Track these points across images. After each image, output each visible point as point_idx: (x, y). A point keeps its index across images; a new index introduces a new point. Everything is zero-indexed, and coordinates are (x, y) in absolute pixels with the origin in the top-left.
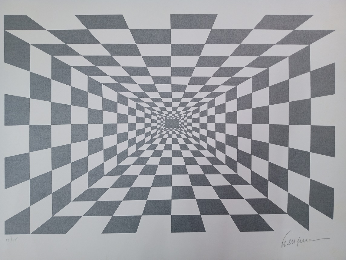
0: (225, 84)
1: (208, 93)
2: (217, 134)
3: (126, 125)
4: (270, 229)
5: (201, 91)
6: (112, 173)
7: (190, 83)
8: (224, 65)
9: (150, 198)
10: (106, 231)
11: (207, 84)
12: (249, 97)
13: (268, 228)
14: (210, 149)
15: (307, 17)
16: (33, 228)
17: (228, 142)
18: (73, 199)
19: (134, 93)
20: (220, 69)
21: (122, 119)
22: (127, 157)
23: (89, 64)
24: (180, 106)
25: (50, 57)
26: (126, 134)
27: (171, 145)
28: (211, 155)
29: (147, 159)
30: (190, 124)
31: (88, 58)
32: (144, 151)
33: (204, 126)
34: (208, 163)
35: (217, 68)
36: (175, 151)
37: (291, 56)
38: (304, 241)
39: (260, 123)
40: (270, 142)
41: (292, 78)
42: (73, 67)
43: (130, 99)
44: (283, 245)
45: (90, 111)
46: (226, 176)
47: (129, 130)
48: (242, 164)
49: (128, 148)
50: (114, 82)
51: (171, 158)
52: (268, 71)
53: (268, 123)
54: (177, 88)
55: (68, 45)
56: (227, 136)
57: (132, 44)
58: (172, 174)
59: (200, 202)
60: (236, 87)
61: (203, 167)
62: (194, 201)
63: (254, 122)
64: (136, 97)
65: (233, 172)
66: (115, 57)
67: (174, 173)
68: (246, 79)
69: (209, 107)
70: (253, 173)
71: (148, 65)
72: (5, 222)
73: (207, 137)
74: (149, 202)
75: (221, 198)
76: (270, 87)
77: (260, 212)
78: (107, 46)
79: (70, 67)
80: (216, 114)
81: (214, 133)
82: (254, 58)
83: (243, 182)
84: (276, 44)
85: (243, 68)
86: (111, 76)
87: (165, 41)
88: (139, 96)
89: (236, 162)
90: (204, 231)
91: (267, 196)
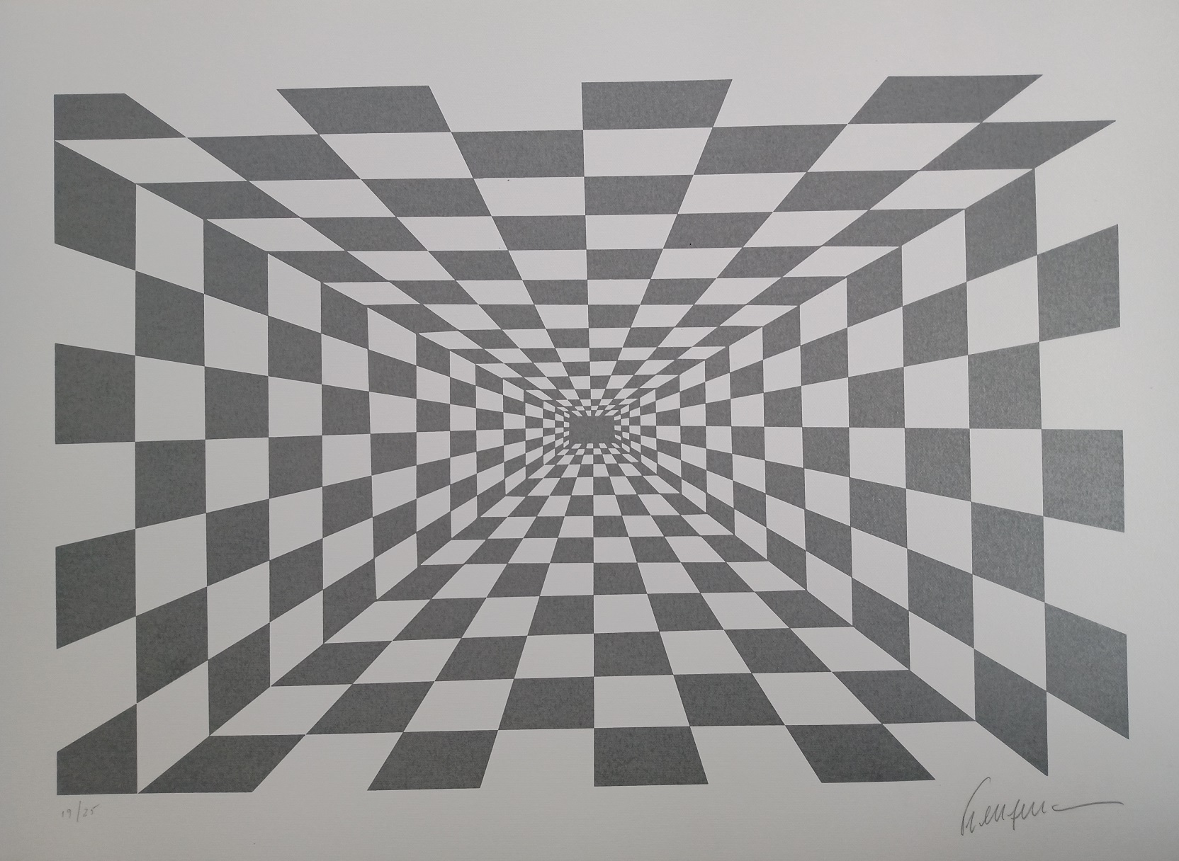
0: (759, 300)
1: (705, 331)
2: (738, 460)
3: (445, 437)
4: (921, 774)
5: (684, 323)
6: (400, 592)
7: (648, 300)
8: (758, 240)
9: (524, 672)
10: (382, 782)
11: (703, 300)
12: (838, 341)
13: (913, 771)
14: (717, 509)
15: (1020, 83)
16: (146, 775)
17: (773, 489)
18: (274, 678)
19: (469, 334)
20: (744, 253)
21: (432, 416)
22: (448, 538)
23: (325, 244)
24: (616, 372)
25: (198, 223)
26: (443, 466)
27: (589, 499)
28: (720, 530)
29: (513, 544)
30: (650, 431)
31: (319, 224)
32: (501, 520)
33: (694, 436)
34: (711, 556)
35: (734, 251)
36: (603, 517)
37: (972, 207)
38: (1035, 812)
39: (875, 423)
40: (909, 486)
41: (976, 276)
42: (274, 254)
43: (457, 352)
44: (966, 825)
45: (331, 395)
46: (769, 598)
47: (455, 451)
48: (822, 558)
49: (451, 510)
50: (406, 299)
51: (588, 543)
52: (897, 255)
53: (901, 424)
54: (605, 316)
55: (259, 184)
56: (770, 467)
57: (461, 180)
58: (596, 593)
59: (685, 683)
60: (797, 310)
61: (695, 570)
62: (669, 681)
63: (856, 420)
64: (474, 346)
65: (791, 585)
66: (408, 222)
67: (599, 589)
68: (828, 282)
69: (710, 374)
70: (856, 585)
71: (513, 243)
72: (59, 753)
73: (704, 472)
74: (520, 686)
75: (755, 668)
76: (907, 310)
77: (885, 716)
78: (379, 187)
79: (263, 255)
80: (734, 395)
81: (729, 457)
82: (850, 216)
83: (826, 618)
84: (923, 169)
85: (819, 247)
86: (393, 283)
87: (566, 167)
88: (487, 341)
89: (801, 553)
90: (703, 780)
91: (906, 661)
